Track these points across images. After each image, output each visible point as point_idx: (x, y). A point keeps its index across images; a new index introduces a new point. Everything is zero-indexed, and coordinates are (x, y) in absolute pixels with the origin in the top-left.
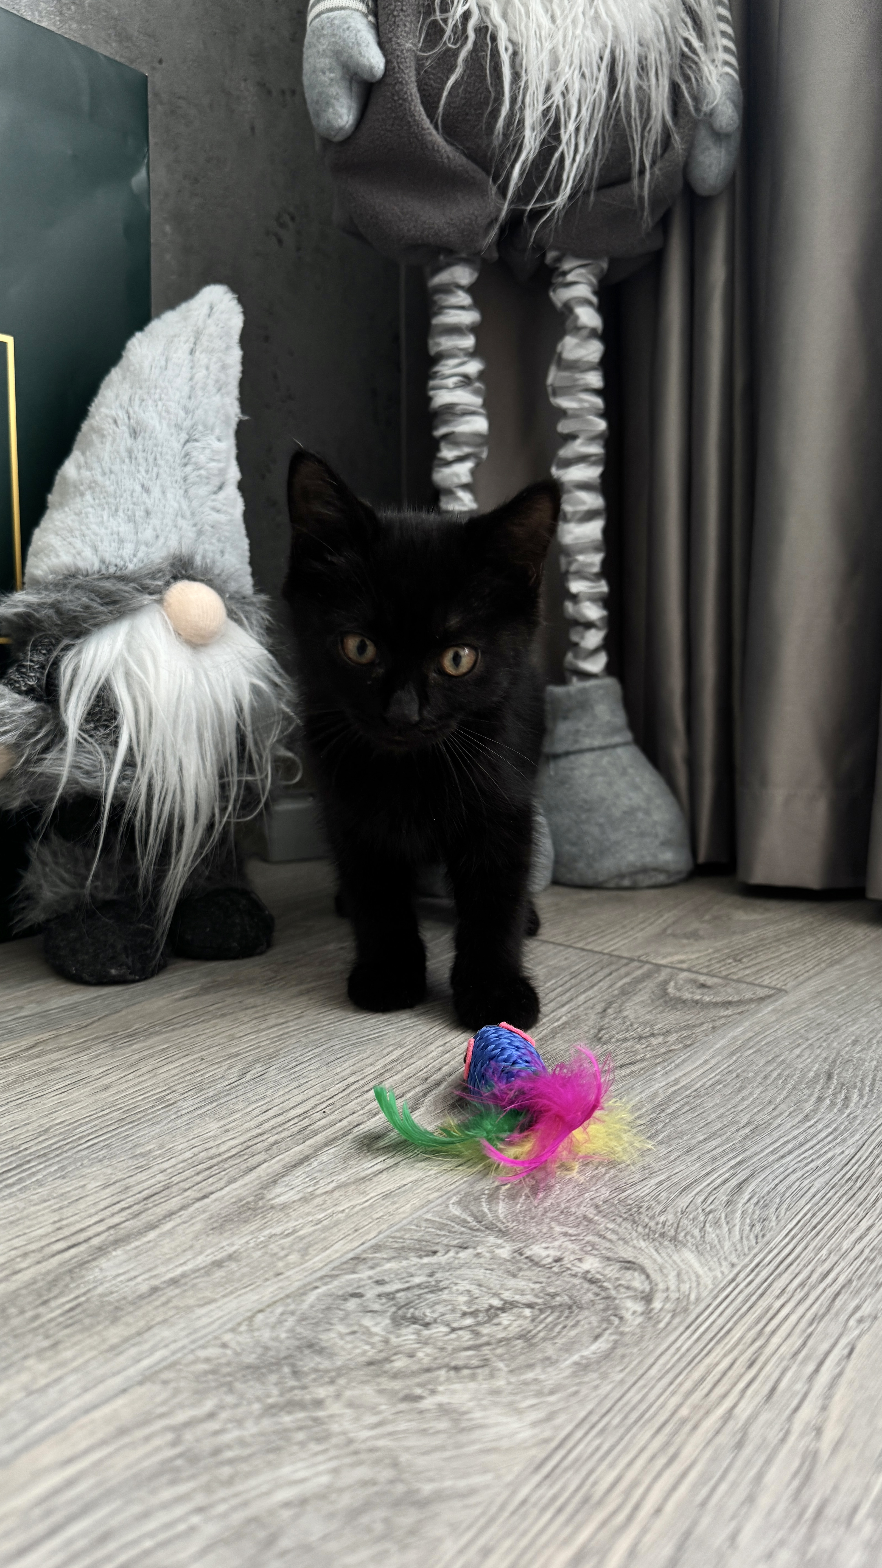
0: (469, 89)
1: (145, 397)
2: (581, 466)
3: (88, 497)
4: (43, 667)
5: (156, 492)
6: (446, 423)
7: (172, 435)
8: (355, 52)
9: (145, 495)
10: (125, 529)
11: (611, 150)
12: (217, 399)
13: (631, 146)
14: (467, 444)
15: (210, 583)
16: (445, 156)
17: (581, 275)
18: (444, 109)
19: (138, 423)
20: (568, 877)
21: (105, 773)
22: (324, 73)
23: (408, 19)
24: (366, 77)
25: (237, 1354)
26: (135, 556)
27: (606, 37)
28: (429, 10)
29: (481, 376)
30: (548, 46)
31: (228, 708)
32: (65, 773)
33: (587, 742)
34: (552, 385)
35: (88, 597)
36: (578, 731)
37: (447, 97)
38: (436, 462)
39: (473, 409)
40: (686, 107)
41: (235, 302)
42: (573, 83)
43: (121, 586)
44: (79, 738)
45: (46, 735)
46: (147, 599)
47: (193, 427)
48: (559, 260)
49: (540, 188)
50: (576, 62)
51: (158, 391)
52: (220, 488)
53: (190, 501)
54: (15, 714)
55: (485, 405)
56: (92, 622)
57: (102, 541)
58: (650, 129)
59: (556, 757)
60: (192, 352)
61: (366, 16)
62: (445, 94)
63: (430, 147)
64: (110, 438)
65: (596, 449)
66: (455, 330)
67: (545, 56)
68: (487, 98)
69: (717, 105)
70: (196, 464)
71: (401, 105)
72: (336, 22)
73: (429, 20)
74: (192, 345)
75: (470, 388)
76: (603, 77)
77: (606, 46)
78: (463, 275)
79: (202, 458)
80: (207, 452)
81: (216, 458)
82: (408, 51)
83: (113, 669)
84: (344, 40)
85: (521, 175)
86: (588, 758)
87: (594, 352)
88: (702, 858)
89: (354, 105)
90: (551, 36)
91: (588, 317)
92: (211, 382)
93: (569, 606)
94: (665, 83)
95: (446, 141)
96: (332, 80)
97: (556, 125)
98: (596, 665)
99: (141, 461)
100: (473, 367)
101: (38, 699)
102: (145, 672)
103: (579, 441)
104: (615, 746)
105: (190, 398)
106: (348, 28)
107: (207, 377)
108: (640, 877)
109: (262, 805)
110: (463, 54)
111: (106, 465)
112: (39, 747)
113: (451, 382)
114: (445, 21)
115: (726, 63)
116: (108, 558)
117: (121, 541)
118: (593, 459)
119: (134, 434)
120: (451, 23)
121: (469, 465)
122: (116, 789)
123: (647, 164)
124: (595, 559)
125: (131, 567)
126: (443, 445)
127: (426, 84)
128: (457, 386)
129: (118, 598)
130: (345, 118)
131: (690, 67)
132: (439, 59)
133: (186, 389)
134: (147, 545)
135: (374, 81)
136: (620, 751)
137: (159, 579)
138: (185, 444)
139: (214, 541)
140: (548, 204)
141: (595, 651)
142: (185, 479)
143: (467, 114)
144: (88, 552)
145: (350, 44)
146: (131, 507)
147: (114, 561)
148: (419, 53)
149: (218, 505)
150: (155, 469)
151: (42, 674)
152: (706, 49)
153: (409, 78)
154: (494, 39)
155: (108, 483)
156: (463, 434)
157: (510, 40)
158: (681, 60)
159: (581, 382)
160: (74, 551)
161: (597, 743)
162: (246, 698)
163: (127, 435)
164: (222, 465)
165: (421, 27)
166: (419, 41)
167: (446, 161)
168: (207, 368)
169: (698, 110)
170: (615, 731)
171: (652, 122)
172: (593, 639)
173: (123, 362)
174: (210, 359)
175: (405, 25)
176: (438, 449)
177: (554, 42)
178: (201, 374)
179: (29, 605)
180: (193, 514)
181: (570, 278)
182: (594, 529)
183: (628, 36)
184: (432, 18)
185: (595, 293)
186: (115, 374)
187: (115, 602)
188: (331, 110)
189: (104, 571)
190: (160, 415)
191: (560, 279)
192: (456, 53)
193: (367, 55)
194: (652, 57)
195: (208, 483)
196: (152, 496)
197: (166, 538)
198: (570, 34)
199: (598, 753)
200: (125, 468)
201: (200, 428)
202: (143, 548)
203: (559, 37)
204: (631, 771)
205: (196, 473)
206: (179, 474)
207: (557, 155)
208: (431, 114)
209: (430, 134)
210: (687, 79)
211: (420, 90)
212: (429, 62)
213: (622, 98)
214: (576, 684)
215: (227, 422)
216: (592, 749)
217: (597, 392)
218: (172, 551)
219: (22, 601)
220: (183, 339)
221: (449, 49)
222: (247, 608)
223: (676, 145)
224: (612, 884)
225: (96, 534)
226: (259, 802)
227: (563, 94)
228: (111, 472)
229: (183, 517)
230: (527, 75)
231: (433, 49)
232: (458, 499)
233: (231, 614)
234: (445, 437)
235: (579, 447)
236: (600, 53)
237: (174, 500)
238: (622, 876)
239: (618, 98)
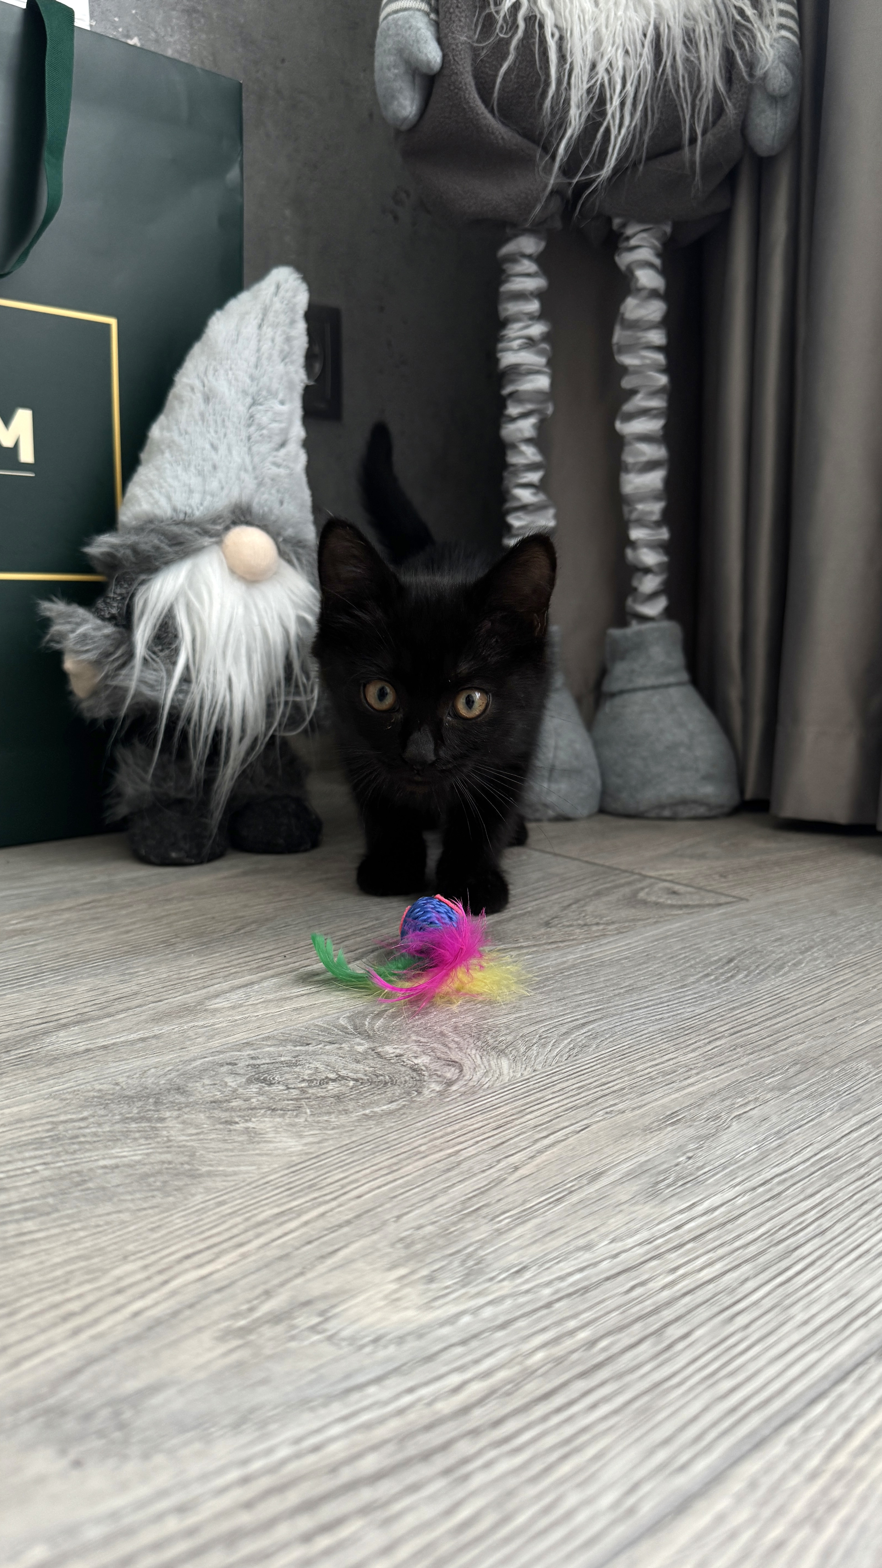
0: (521, 74)
1: (218, 367)
2: (642, 419)
3: (167, 455)
4: (123, 598)
5: (223, 449)
6: (512, 382)
7: (239, 400)
8: (415, 49)
9: (213, 453)
10: (195, 481)
11: (660, 119)
12: (281, 368)
13: (681, 114)
14: (530, 401)
15: (264, 528)
16: (500, 137)
17: (643, 239)
18: (499, 93)
19: (210, 390)
20: (613, 806)
21: (164, 688)
22: (389, 69)
23: (463, 14)
24: (425, 70)
25: (122, 1089)
26: (201, 504)
27: (648, 14)
28: (485, 3)
29: (546, 337)
30: (591, 28)
31: (276, 637)
32: (133, 685)
33: (640, 682)
34: (617, 344)
35: (159, 539)
36: (633, 671)
37: (501, 83)
38: (504, 419)
39: (537, 368)
40: (740, 73)
41: (300, 281)
42: (617, 61)
43: (186, 530)
44: (147, 657)
45: (122, 655)
46: (207, 541)
47: (258, 392)
48: (624, 225)
49: (587, 162)
50: (619, 41)
51: (229, 362)
52: (283, 445)
53: (252, 456)
54: (96, 637)
55: (549, 363)
56: (162, 560)
57: (175, 492)
58: (702, 97)
59: (613, 695)
60: (260, 326)
61: (428, 14)
62: (499, 80)
63: (485, 129)
64: (187, 405)
65: (657, 403)
66: (521, 296)
67: (589, 38)
68: (538, 81)
69: (769, 69)
70: (259, 425)
71: (457, 94)
72: (400, 23)
73: (484, 14)
74: (260, 321)
75: (533, 349)
76: (647, 52)
77: (649, 23)
78: (529, 244)
79: (265, 420)
80: (270, 414)
81: (278, 419)
82: (462, 44)
83: (176, 599)
84: (406, 39)
85: (566, 150)
86: (640, 696)
87: (654, 312)
88: (749, 795)
89: (417, 97)
90: (595, 20)
91: (648, 278)
92: (276, 353)
93: (629, 553)
94: (716, 54)
95: (503, 123)
96: (396, 75)
97: (601, 102)
98: (654, 609)
99: (212, 423)
100: (537, 330)
101: (116, 625)
102: (201, 601)
103: (639, 396)
104: (668, 686)
105: (256, 367)
106: (410, 28)
107: (273, 348)
108: (680, 809)
109: (307, 722)
110: (514, 43)
111: (183, 426)
112: (116, 664)
113: (516, 344)
114: (498, 12)
115: (782, 27)
116: (179, 506)
117: (191, 491)
118: (655, 412)
119: (207, 399)
120: (502, 14)
121: (532, 420)
122: (173, 700)
123: (699, 131)
124: (656, 508)
125: (197, 513)
126: (509, 403)
127: (482, 72)
128: (521, 348)
129: (182, 540)
130: (409, 109)
131: (744, 35)
132: (493, 48)
133: (253, 360)
134: (213, 495)
135: (432, 73)
136: (672, 691)
137: (220, 524)
138: (250, 408)
139: (274, 491)
140: (592, 176)
141: (654, 596)
142: (249, 438)
143: (520, 97)
144: (163, 502)
145: (411, 42)
146: (201, 463)
147: (183, 508)
148: (475, 45)
149: (279, 460)
150: (223, 430)
151: (123, 604)
152: (761, 16)
153: (464, 68)
154: (542, 26)
155: (183, 442)
156: (526, 392)
157: (556, 26)
158: (736, 28)
159: (643, 340)
160: (152, 501)
161: (649, 682)
162: (293, 629)
163: (201, 401)
164: (283, 425)
165: (477, 20)
166: (475, 33)
167: (500, 141)
168: (273, 340)
169: (751, 75)
170: (669, 671)
171: (703, 89)
172: (649, 584)
173: (204, 338)
174: (275, 333)
175: (460, 21)
176: (504, 407)
177: (597, 24)
178: (266, 346)
179: (113, 546)
180: (254, 468)
181: (633, 242)
182: (655, 479)
183: (671, 14)
184: (487, 11)
185: (658, 255)
186: (197, 349)
187: (180, 544)
188: (396, 103)
189: (175, 518)
190: (230, 383)
191: (625, 244)
192: (508, 42)
193: (425, 51)
194: (701, 28)
195: (270, 442)
196: (220, 452)
197: (230, 489)
198: (613, 14)
199: (650, 692)
200: (198, 429)
201: (264, 393)
202: (209, 498)
203: (602, 20)
204: (680, 709)
205: (258, 433)
206: (244, 435)
207: (602, 129)
208: (486, 101)
209: (485, 118)
210: (741, 46)
211: (476, 77)
212: (485, 51)
213: (669, 70)
214: (635, 627)
215: (291, 386)
216: (644, 689)
217: (658, 349)
218: (233, 500)
219: (106, 543)
220: (253, 316)
221: (502, 39)
222: (300, 551)
223: (728, 111)
224: (653, 814)
225: (171, 486)
226: (304, 720)
227: (608, 71)
228: (186, 433)
229: (246, 470)
230: (571, 57)
231: (489, 39)
232: (522, 453)
233: (281, 553)
234: (511, 394)
235: (639, 401)
236: (643, 30)
237: (239, 455)
238: (662, 807)
239: (664, 70)
